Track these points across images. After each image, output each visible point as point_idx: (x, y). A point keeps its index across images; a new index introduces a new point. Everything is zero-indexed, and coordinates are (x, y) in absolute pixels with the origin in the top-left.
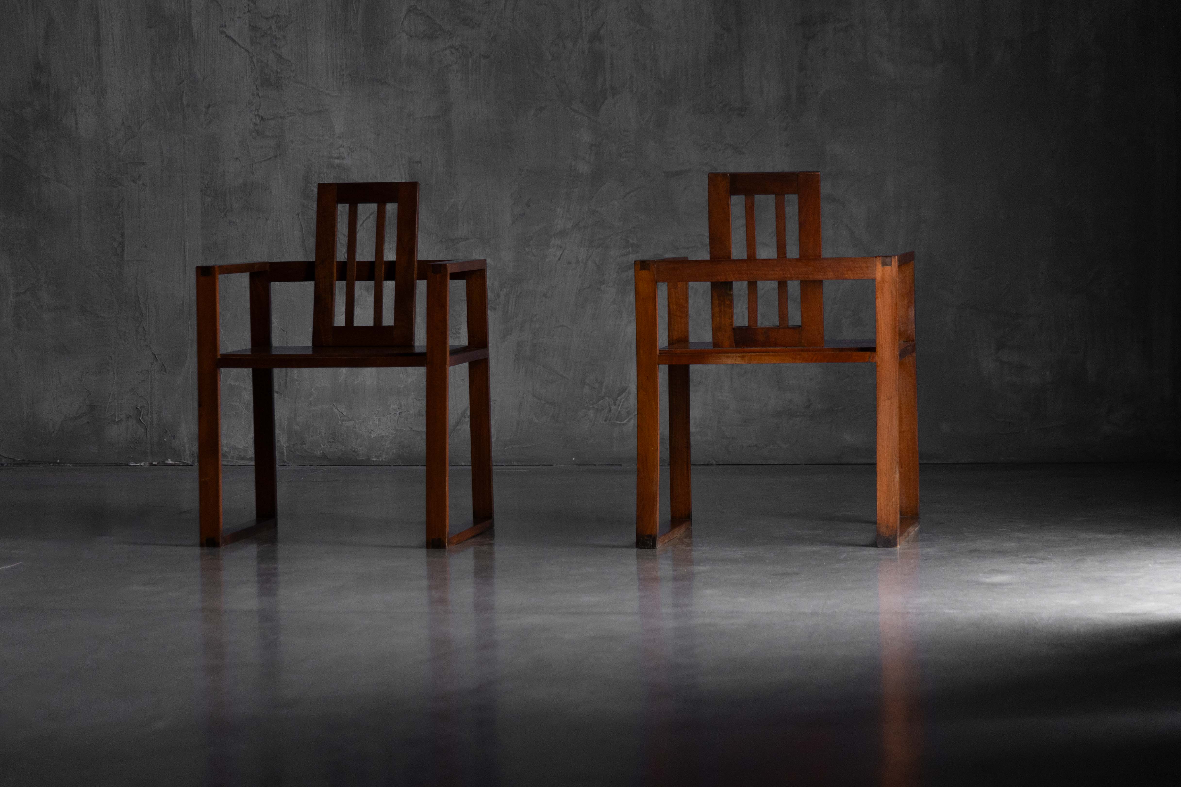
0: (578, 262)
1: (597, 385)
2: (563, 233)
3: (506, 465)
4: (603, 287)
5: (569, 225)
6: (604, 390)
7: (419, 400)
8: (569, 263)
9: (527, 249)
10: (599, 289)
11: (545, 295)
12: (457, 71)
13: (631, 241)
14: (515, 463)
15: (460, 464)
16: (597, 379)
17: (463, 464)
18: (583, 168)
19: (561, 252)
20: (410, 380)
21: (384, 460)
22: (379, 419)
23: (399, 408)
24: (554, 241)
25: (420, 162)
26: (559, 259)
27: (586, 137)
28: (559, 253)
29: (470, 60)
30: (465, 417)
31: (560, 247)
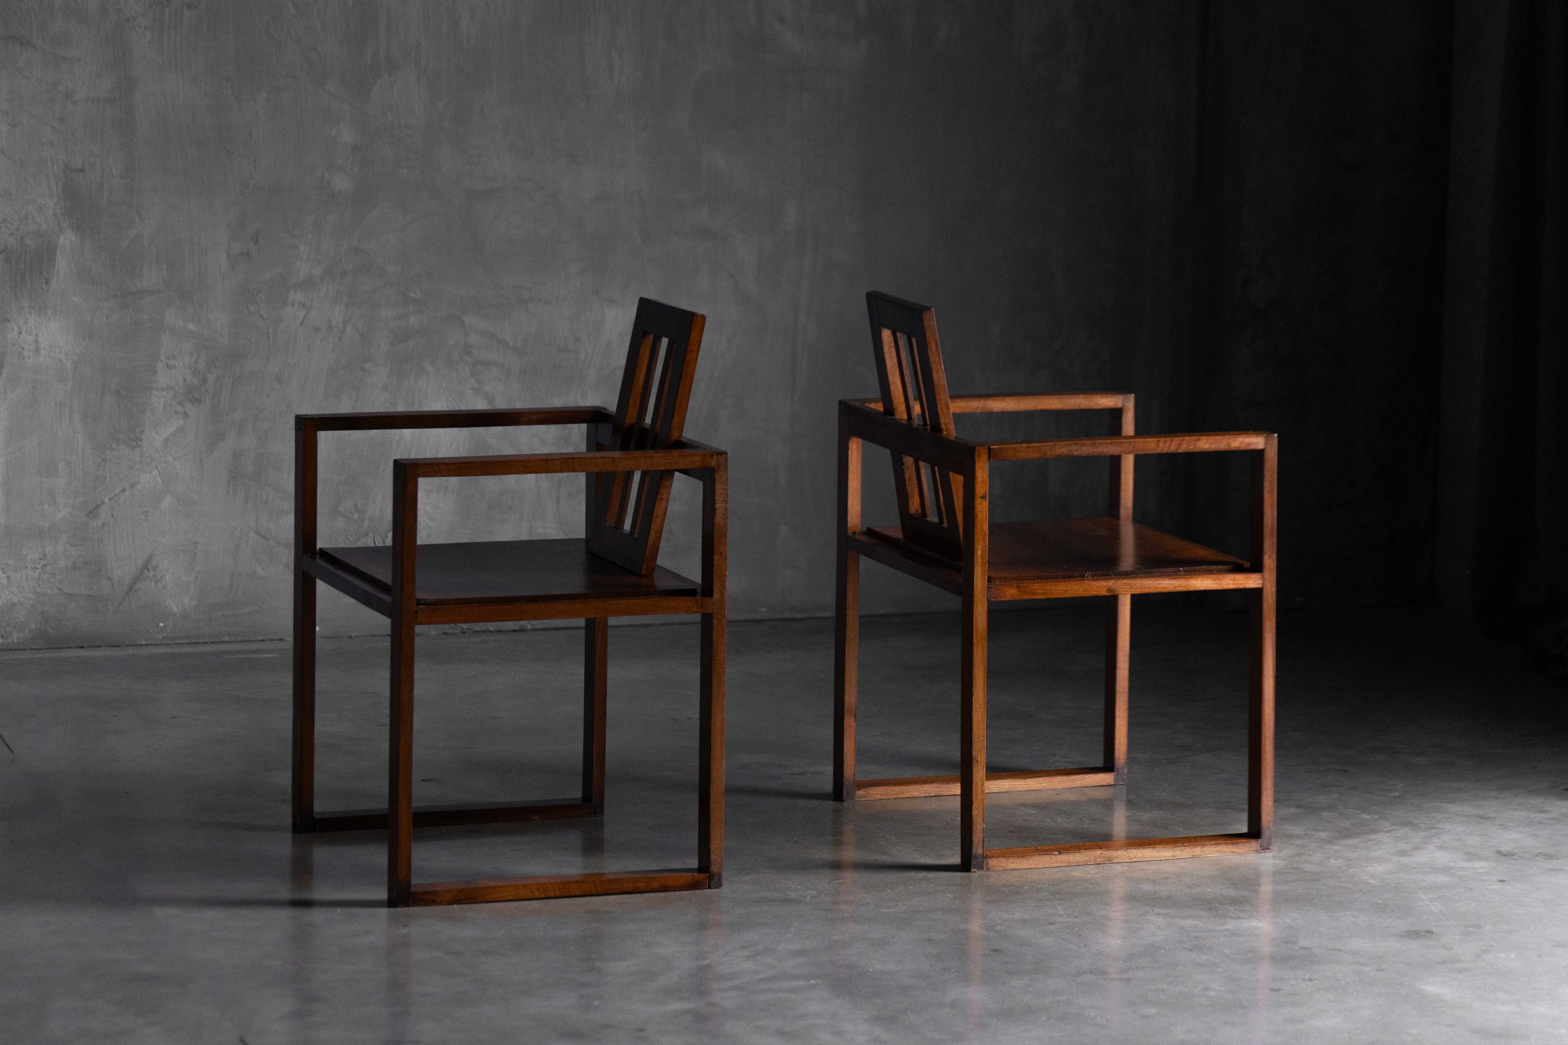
0: (330, 328)
1: (356, 516)
2: (308, 284)
3: (212, 643)
4: (368, 366)
5: (318, 272)
6: (367, 522)
7: (74, 546)
8: (317, 329)
9: (252, 308)
10: (363, 370)
11: (278, 379)
12: (146, 28)
13: (412, 295)
14: (226, 639)
15: (138, 643)
16: (355, 506)
17: (143, 643)
18: (342, 183)
19: (304, 312)
20: (60, 515)
21: (15, 641)
22: (8, 578)
23: (41, 559)
24: (296, 296)
25: (82, 170)
26: (302, 323)
27: (347, 135)
28: (301, 314)
29: (167, 11)
30: (148, 570)
31: (304, 305)
